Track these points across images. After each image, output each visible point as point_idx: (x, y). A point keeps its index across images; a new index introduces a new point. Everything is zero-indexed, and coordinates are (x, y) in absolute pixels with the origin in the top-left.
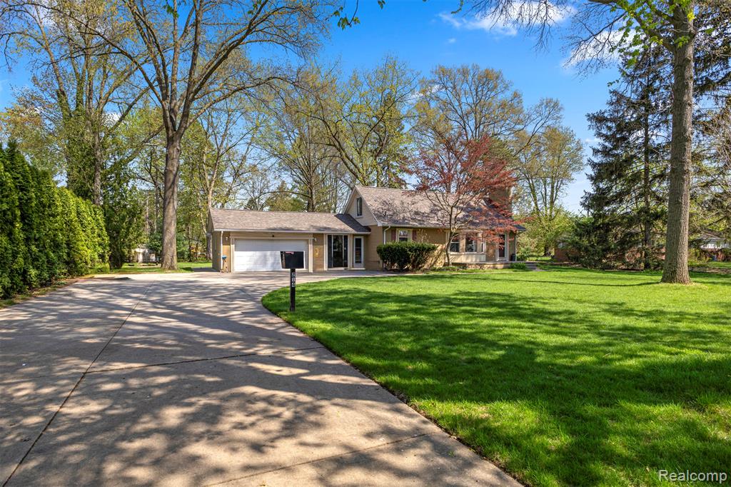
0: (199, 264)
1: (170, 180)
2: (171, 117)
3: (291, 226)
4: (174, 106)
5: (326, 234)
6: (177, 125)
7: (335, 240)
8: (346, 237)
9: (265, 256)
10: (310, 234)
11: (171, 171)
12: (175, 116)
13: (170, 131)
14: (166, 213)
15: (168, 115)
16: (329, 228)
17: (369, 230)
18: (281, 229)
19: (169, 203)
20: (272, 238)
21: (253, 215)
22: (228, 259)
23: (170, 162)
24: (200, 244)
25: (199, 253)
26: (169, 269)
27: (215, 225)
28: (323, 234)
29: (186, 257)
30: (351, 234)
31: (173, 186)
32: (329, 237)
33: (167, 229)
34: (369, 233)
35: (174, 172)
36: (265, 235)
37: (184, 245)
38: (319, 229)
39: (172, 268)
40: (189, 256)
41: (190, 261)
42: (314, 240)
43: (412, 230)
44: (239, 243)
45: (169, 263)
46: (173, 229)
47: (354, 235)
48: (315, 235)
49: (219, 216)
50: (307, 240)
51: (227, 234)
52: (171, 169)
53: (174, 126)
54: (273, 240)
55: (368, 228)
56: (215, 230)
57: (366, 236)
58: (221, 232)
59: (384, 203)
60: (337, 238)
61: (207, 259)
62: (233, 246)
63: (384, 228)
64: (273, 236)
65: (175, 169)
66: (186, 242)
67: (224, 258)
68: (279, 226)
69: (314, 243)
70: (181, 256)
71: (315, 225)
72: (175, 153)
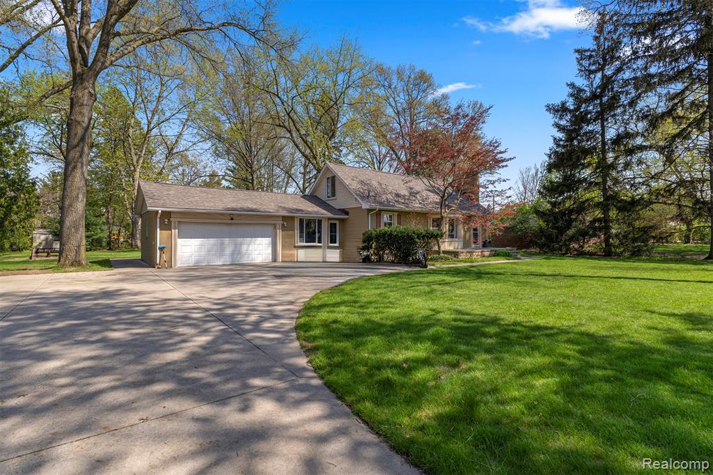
0: (122, 253)
1: (76, 134)
2: (80, 47)
3: (254, 207)
4: (87, 34)
5: (297, 217)
6: (90, 61)
7: (307, 225)
8: (320, 222)
9: (222, 244)
10: (279, 216)
11: (79, 123)
12: (88, 47)
13: (78, 65)
14: (69, 183)
15: (76, 45)
16: (301, 210)
17: (347, 213)
18: (243, 209)
19: (75, 167)
20: (230, 221)
21: (201, 191)
22: (169, 249)
23: (77, 109)
24: (123, 230)
25: (122, 240)
26: (72, 265)
27: (148, 201)
28: (293, 217)
29: (104, 244)
30: (326, 218)
31: (81, 144)
32: (301, 221)
33: (70, 205)
34: (347, 217)
35: (84, 125)
36: (222, 217)
37: (102, 230)
38: (291, 210)
39: (77, 264)
40: (109, 243)
41: (110, 249)
42: (283, 225)
43: (396, 214)
44: (184, 227)
45: (72, 256)
46: (80, 206)
47: (329, 219)
48: (284, 218)
49: (154, 191)
50: (275, 225)
51: (167, 215)
52: (79, 118)
53: (85, 59)
54: (230, 224)
55: (345, 212)
56: (148, 208)
57: (342, 221)
58: (157, 212)
59: (362, 182)
60: (309, 222)
61: (132, 247)
62: (175, 232)
63: (369, 210)
64: (232, 219)
65: (86, 120)
66: (105, 227)
67: (161, 249)
68: (239, 206)
69: (284, 228)
70: (94, 244)
71: (283, 205)
72: (86, 98)
